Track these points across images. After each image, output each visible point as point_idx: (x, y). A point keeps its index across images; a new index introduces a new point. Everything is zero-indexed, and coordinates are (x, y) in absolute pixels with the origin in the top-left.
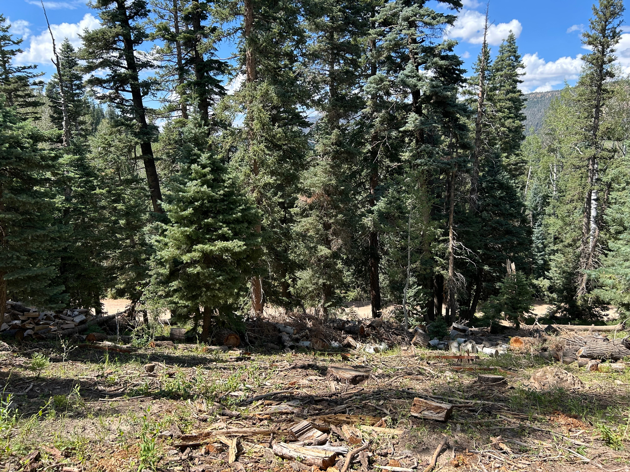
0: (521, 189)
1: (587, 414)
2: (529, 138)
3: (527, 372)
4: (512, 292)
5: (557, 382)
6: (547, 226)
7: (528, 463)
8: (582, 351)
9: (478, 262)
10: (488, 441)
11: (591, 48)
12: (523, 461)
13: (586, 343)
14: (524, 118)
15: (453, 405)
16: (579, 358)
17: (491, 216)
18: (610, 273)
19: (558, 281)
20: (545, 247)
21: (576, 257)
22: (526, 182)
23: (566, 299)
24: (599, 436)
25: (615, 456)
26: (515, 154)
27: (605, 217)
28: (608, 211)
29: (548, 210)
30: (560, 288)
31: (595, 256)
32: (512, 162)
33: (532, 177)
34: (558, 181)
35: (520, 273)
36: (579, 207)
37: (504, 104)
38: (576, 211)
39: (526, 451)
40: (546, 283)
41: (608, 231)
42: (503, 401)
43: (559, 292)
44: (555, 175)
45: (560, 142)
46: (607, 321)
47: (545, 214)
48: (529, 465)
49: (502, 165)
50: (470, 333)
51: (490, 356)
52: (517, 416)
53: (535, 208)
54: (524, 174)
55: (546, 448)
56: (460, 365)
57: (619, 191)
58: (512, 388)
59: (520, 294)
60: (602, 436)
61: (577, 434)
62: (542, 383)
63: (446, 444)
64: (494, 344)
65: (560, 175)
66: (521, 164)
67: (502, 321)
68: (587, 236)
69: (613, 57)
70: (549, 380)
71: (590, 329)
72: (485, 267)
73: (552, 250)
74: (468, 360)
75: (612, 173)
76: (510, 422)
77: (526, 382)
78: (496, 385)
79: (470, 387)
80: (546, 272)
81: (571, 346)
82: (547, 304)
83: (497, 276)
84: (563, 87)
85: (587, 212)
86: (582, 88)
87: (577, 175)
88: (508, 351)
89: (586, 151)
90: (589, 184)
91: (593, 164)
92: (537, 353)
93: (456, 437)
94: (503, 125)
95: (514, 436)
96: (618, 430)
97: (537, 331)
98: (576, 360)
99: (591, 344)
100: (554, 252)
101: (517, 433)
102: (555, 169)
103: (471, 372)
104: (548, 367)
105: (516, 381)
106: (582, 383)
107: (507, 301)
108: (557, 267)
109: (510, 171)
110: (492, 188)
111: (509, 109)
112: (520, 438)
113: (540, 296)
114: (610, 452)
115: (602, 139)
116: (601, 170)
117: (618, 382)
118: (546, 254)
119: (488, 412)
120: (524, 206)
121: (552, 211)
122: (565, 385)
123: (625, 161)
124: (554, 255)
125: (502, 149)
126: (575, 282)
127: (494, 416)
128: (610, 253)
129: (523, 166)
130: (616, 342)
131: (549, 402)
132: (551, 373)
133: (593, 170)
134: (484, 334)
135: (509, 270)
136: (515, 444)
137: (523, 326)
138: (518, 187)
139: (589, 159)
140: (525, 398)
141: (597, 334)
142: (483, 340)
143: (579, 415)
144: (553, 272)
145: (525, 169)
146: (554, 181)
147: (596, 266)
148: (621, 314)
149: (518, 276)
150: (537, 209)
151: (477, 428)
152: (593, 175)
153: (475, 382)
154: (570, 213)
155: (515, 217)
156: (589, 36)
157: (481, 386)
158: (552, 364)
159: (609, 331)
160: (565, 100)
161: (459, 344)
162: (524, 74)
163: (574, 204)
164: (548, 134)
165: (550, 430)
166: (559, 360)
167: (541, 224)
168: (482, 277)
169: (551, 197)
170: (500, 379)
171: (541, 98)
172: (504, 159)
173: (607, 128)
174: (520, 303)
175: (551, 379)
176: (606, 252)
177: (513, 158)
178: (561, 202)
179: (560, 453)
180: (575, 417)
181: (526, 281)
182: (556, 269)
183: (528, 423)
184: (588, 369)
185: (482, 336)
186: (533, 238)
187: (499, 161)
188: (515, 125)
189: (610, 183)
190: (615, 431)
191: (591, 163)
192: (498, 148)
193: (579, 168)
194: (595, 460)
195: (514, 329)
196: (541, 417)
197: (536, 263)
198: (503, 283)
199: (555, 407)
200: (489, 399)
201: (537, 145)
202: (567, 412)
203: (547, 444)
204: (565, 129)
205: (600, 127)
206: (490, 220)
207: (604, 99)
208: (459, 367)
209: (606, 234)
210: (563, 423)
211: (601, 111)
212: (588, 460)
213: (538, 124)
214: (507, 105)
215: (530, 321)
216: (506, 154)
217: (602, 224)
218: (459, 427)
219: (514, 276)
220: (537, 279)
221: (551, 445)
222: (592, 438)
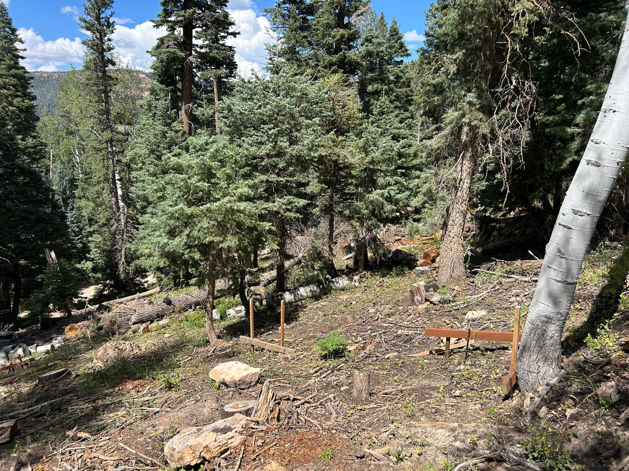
0: (46, 174)
1: (149, 371)
2: (44, 119)
3: (88, 356)
4: (57, 281)
5: (118, 354)
6: (79, 209)
7: (108, 438)
8: (134, 319)
9: (11, 258)
10: (65, 437)
11: (89, 33)
12: (104, 439)
13: (135, 311)
14: (34, 98)
15: (17, 419)
16: (132, 326)
17: (17, 205)
18: (145, 244)
19: (100, 261)
20: (81, 229)
21: (112, 235)
22: (49, 165)
23: (110, 276)
24: (162, 386)
25: (178, 396)
26: (31, 137)
27: (130, 194)
28: (132, 189)
29: (77, 192)
30: (103, 267)
31: (128, 232)
32: (29, 145)
33: (54, 161)
34: (82, 164)
35: (62, 260)
36: (106, 187)
37: (7, 80)
38: (104, 191)
39: (104, 428)
40: (89, 265)
41: (135, 207)
42: (70, 392)
43: (102, 270)
44: (78, 157)
45: (77, 125)
46: (148, 287)
47: (75, 197)
48: (109, 439)
49: (19, 148)
50: (17, 337)
51: (46, 353)
52: (88, 400)
53: (64, 192)
54: (45, 157)
55: (122, 416)
56: (13, 375)
57: (138, 171)
58: (77, 376)
59: (65, 281)
60: (164, 385)
61: (144, 392)
62: (105, 360)
63: (18, 463)
64: (47, 340)
65: (83, 157)
66: (40, 147)
67: (52, 313)
68: (118, 214)
69: (111, 46)
70: (110, 355)
71: (136, 297)
72: (21, 262)
73: (89, 232)
74: (22, 366)
75: (129, 154)
76: (83, 409)
77: (90, 365)
78: (60, 380)
79: (32, 394)
80: (87, 255)
81: (123, 318)
82: (94, 285)
83: (37, 268)
84: (70, 69)
85: (114, 191)
86: (88, 73)
87: (98, 158)
88: (64, 341)
89: (103, 134)
90: (111, 165)
91: (112, 147)
92: (94, 334)
93: (29, 451)
94: (11, 104)
95: (89, 420)
96: (175, 375)
97: (90, 313)
98: (130, 328)
99: (140, 310)
100: (91, 234)
101: (92, 415)
102: (77, 152)
103: (28, 377)
104: (107, 343)
105: (79, 368)
106: (139, 347)
107: (54, 292)
108: (96, 248)
109: (29, 155)
110: (12, 174)
111: (14, 86)
112: (96, 419)
113: (86, 279)
114: (173, 394)
115: (115, 123)
116: (119, 152)
117: (167, 335)
118: (83, 237)
119: (58, 409)
120: (53, 191)
121: (82, 194)
122: (125, 354)
123: (137, 143)
124: (92, 236)
125: (15, 130)
126: (115, 258)
127: (64, 410)
128: (140, 227)
129: (43, 149)
130: (159, 303)
131: (115, 374)
132: (111, 347)
133: (113, 152)
134: (34, 333)
135: (49, 260)
136: (91, 427)
137: (74, 312)
138: (42, 172)
139: (107, 142)
140: (92, 380)
141: (143, 300)
142: (34, 340)
143: (142, 375)
144: (94, 253)
145: (46, 152)
146: (77, 163)
147: (131, 240)
148: (158, 277)
149: (60, 264)
150: (66, 193)
151: (50, 431)
152: (113, 157)
153: (36, 385)
154: (99, 194)
155: (45, 204)
156: (85, 22)
157: (43, 387)
158: (110, 339)
159: (151, 295)
160: (74, 83)
161: (7, 353)
162: (25, 50)
163: (101, 185)
164: (63, 116)
165: (121, 399)
166: (115, 334)
167: (73, 207)
168: (19, 273)
169: (78, 179)
170: (63, 372)
171: (48, 77)
172: (20, 141)
173: (118, 113)
174: (68, 290)
175: (112, 353)
176: (137, 226)
177: (30, 141)
178: (89, 185)
179: (134, 414)
180: (140, 378)
181: (69, 267)
182: (96, 250)
183: (100, 402)
184: (141, 333)
185: (32, 335)
186: (68, 223)
187: (15, 144)
188: (25, 104)
189: (129, 164)
190: (173, 376)
191: (109, 145)
192: (11, 129)
193: (100, 150)
194: (164, 407)
195: (66, 318)
196: (111, 390)
197: (75, 247)
198: (46, 274)
199: (121, 377)
200: (55, 396)
201: (53, 127)
202: (132, 377)
203: (121, 412)
204: (79, 111)
205: (111, 112)
206: (17, 210)
207: (110, 85)
208: (13, 377)
209: (133, 211)
210: (131, 387)
211: (110, 96)
212: (158, 409)
213: (49, 105)
214: (12, 82)
215: (81, 305)
216: (21, 136)
217: (129, 201)
218: (29, 439)
219: (56, 264)
220: (80, 263)
221: (125, 412)
222: (157, 390)
